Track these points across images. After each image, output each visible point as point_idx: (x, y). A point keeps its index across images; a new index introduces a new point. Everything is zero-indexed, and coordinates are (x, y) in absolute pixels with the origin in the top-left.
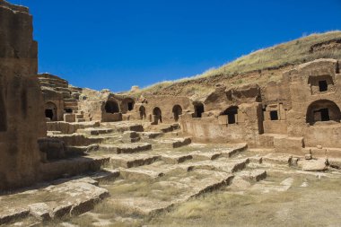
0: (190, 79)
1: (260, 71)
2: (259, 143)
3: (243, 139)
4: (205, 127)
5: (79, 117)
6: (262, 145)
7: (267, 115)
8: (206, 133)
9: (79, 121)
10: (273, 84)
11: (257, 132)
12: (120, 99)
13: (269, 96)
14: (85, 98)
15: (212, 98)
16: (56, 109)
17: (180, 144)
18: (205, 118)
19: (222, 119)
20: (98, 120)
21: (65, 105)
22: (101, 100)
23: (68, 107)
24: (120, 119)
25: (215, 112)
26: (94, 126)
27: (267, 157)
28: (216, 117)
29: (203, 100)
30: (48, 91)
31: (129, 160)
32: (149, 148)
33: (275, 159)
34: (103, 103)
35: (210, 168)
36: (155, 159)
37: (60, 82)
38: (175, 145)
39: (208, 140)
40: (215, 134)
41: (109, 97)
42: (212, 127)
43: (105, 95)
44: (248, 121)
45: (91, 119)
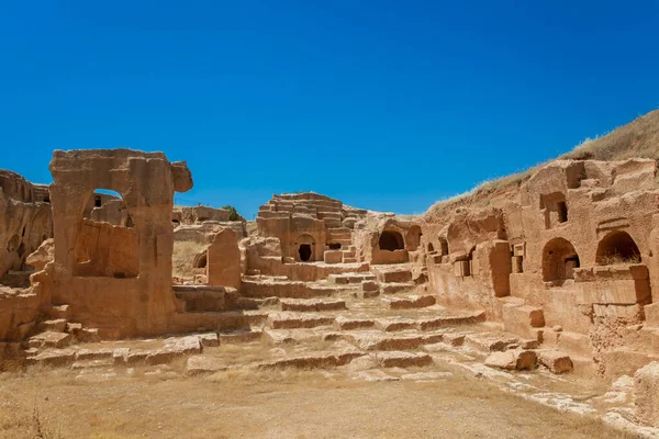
0: (463, 196)
2: (496, 312)
3: (480, 304)
4: (445, 279)
5: (347, 255)
7: (514, 263)
8: (446, 290)
9: (346, 262)
11: (494, 293)
12: (404, 228)
13: (513, 229)
14: (361, 226)
16: (313, 244)
17: (407, 304)
18: (443, 265)
19: (459, 268)
20: (368, 262)
21: (329, 237)
22: (373, 231)
23: (334, 241)
24: (406, 259)
25: (453, 256)
26: (359, 270)
27: (470, 337)
28: (453, 264)
29: (446, 235)
30: (302, 219)
31: (278, 319)
32: (340, 306)
33: (478, 341)
34: (375, 234)
35: (351, 340)
36: (322, 321)
37: (328, 204)
38: (395, 305)
39: (448, 302)
40: (453, 292)
41: (386, 225)
42: (451, 281)
43: (383, 222)
44: (482, 273)
45: (363, 260)
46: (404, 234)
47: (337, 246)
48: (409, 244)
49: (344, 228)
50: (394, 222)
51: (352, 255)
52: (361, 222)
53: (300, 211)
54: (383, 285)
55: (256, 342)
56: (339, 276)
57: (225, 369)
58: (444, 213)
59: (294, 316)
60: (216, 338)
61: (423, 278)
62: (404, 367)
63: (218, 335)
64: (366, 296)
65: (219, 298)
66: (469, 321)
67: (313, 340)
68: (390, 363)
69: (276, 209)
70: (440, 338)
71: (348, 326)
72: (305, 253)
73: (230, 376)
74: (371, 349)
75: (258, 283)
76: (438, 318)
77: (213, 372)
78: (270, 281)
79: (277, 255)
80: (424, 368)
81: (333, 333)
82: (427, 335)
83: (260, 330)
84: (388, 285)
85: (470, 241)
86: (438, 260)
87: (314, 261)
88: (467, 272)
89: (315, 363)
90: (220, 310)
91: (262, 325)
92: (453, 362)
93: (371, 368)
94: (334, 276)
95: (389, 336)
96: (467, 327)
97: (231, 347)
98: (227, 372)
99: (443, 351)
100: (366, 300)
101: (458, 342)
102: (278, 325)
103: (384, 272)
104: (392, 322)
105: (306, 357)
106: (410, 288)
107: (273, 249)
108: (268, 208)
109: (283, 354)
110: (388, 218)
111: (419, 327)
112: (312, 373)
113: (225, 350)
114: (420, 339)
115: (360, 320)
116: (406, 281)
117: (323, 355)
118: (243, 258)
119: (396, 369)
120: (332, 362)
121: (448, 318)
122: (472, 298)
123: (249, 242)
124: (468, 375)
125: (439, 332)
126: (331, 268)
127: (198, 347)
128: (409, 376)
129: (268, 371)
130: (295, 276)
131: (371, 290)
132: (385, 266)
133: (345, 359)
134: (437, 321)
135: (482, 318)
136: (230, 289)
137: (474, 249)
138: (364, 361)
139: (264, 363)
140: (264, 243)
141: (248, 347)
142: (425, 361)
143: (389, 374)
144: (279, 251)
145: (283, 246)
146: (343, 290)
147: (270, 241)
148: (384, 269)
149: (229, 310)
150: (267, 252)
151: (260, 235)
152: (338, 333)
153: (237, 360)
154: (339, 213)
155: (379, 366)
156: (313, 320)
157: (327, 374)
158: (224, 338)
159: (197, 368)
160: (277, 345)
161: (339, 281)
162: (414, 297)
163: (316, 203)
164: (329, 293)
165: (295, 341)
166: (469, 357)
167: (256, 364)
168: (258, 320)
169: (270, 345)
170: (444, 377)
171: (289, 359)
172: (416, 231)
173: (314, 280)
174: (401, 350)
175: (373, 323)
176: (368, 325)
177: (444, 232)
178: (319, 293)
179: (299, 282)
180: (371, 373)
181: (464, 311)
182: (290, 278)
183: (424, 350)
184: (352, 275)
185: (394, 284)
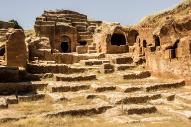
5: (91, 48)
8: (159, 67)
9: (90, 52)
12: (126, 32)
14: (99, 31)
16: (70, 42)
17: (134, 77)
18: (157, 52)
19: (168, 54)
20: (104, 52)
21: (79, 38)
22: (107, 33)
23: (83, 40)
24: (127, 51)
25: (164, 46)
26: (99, 57)
27: (179, 95)
28: (164, 51)
29: (158, 34)
30: (63, 26)
31: (55, 86)
32: (93, 78)
33: (184, 97)
34: (109, 35)
35: (105, 98)
36: (83, 87)
37: (78, 17)
38: (126, 77)
39: (160, 75)
40: (163, 68)
41: (115, 30)
42: (162, 62)
43: (113, 28)
44: (184, 56)
45: (100, 51)
46: (126, 35)
47: (84, 43)
48: (129, 41)
49: (88, 32)
50: (120, 28)
51: (94, 48)
52: (99, 28)
53: (61, 21)
54: (117, 66)
55: (42, 101)
56: (87, 61)
57: (25, 118)
58: (154, 21)
59: (65, 84)
60: (15, 98)
61: (141, 61)
62: (140, 114)
63: (17, 97)
64: (106, 72)
65: (16, 74)
66: (176, 86)
67: (79, 99)
68: (131, 112)
69: (46, 20)
70: (159, 96)
71: (100, 90)
72: (65, 47)
73: (30, 122)
74: (119, 103)
75: (38, 65)
76: (156, 84)
77: (18, 120)
78: (45, 63)
79: (48, 48)
80: (152, 114)
81: (91, 94)
82: (151, 94)
83: (43, 93)
84: (120, 65)
85: (175, 37)
86: (153, 49)
87: (70, 52)
88: (174, 56)
89: (83, 113)
90: (16, 82)
91: (44, 90)
92: (171, 111)
93: (120, 115)
94: (84, 61)
95: (128, 95)
96: (174, 89)
97: (26, 104)
98: (27, 120)
99: (162, 104)
100: (107, 75)
101: (171, 98)
102: (55, 90)
103: (116, 58)
104: (127, 87)
105: (77, 109)
106: (133, 67)
107: (45, 44)
108: (41, 19)
109: (61, 108)
110: (116, 26)
111: (145, 90)
112: (82, 119)
113: (22, 105)
114: (147, 97)
115: (107, 86)
116: (130, 63)
117: (88, 107)
118: (27, 50)
119: (135, 115)
120: (94, 112)
121: (162, 84)
122: (176, 72)
123: (30, 40)
124: (183, 118)
125: (158, 92)
126: (81, 56)
127: (5, 104)
128: (145, 119)
129: (54, 118)
130: (60, 61)
131: (109, 69)
132: (115, 55)
133: (102, 110)
134: (156, 86)
135: (183, 83)
136: (21, 69)
137: (178, 41)
138: (114, 111)
139: (50, 113)
140: (39, 41)
141: (37, 103)
142: (153, 110)
143: (132, 118)
144: (49, 46)
145: (51, 43)
146: (91, 69)
147: (43, 40)
148: (115, 56)
149: (22, 81)
150: (42, 46)
151: (37, 36)
152: (95, 94)
153: (32, 112)
154: (85, 23)
155: (124, 114)
156: (76, 87)
157: (92, 120)
158: (21, 99)
159: (7, 117)
160: (56, 102)
161: (87, 64)
162: (137, 72)
163: (71, 16)
164: (82, 70)
165: (67, 99)
166: (181, 108)
167: (45, 114)
168: (42, 87)
169: (51, 102)
170: (167, 120)
171: (67, 110)
172: (134, 33)
173: (71, 63)
174: (136, 103)
175: (115, 88)
176: (112, 89)
177: (157, 31)
178: (76, 71)
179: (64, 65)
180: (121, 118)
181: (171, 80)
182: (57, 62)
183: (150, 104)
184: (94, 60)
185: (123, 65)
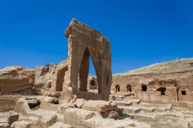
1: (173, 73)
2: (178, 105)
3: (169, 103)
4: (148, 95)
6: (180, 106)
7: (180, 92)
8: (149, 98)
10: (183, 79)
11: (177, 100)
13: (181, 84)
15: (152, 83)
19: (158, 93)
28: (155, 91)
29: (147, 83)
39: (150, 102)
42: (152, 96)
44: (172, 94)
